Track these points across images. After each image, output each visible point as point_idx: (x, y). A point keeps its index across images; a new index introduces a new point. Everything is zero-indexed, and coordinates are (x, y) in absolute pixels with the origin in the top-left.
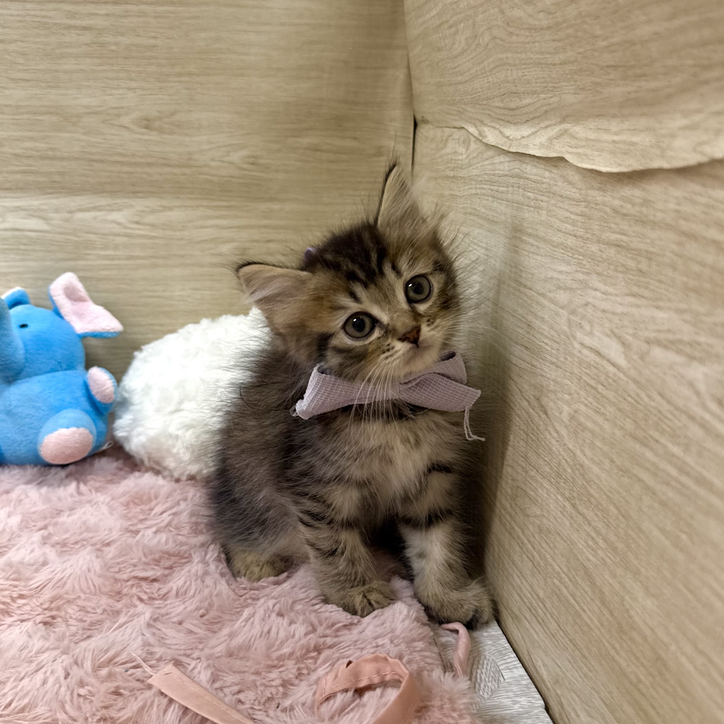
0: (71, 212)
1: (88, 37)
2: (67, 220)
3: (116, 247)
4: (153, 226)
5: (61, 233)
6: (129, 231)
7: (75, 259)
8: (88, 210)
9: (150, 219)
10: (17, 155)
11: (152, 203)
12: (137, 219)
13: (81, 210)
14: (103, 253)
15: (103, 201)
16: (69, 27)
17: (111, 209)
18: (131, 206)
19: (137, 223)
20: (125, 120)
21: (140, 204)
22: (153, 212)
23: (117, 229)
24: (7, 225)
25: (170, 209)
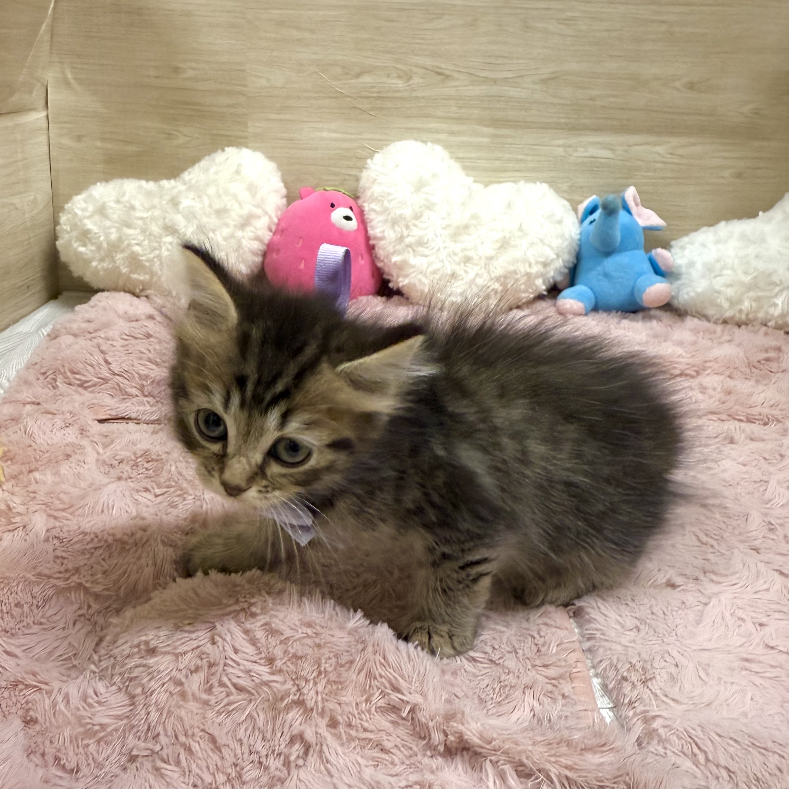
0: (629, 146)
1: (664, 28)
2: (626, 151)
3: (655, 171)
4: (682, 156)
5: (621, 160)
6: (665, 160)
7: (627, 178)
8: (641, 145)
9: (681, 151)
10: (603, 107)
11: (683, 140)
12: (671, 151)
13: (637, 145)
14: (645, 174)
15: (652, 139)
16: (653, 21)
17: (656, 144)
18: (670, 142)
19: (671, 154)
20: (678, 84)
21: (675, 141)
22: (683, 146)
23: (658, 158)
24: (587, 154)
25: (693, 144)
